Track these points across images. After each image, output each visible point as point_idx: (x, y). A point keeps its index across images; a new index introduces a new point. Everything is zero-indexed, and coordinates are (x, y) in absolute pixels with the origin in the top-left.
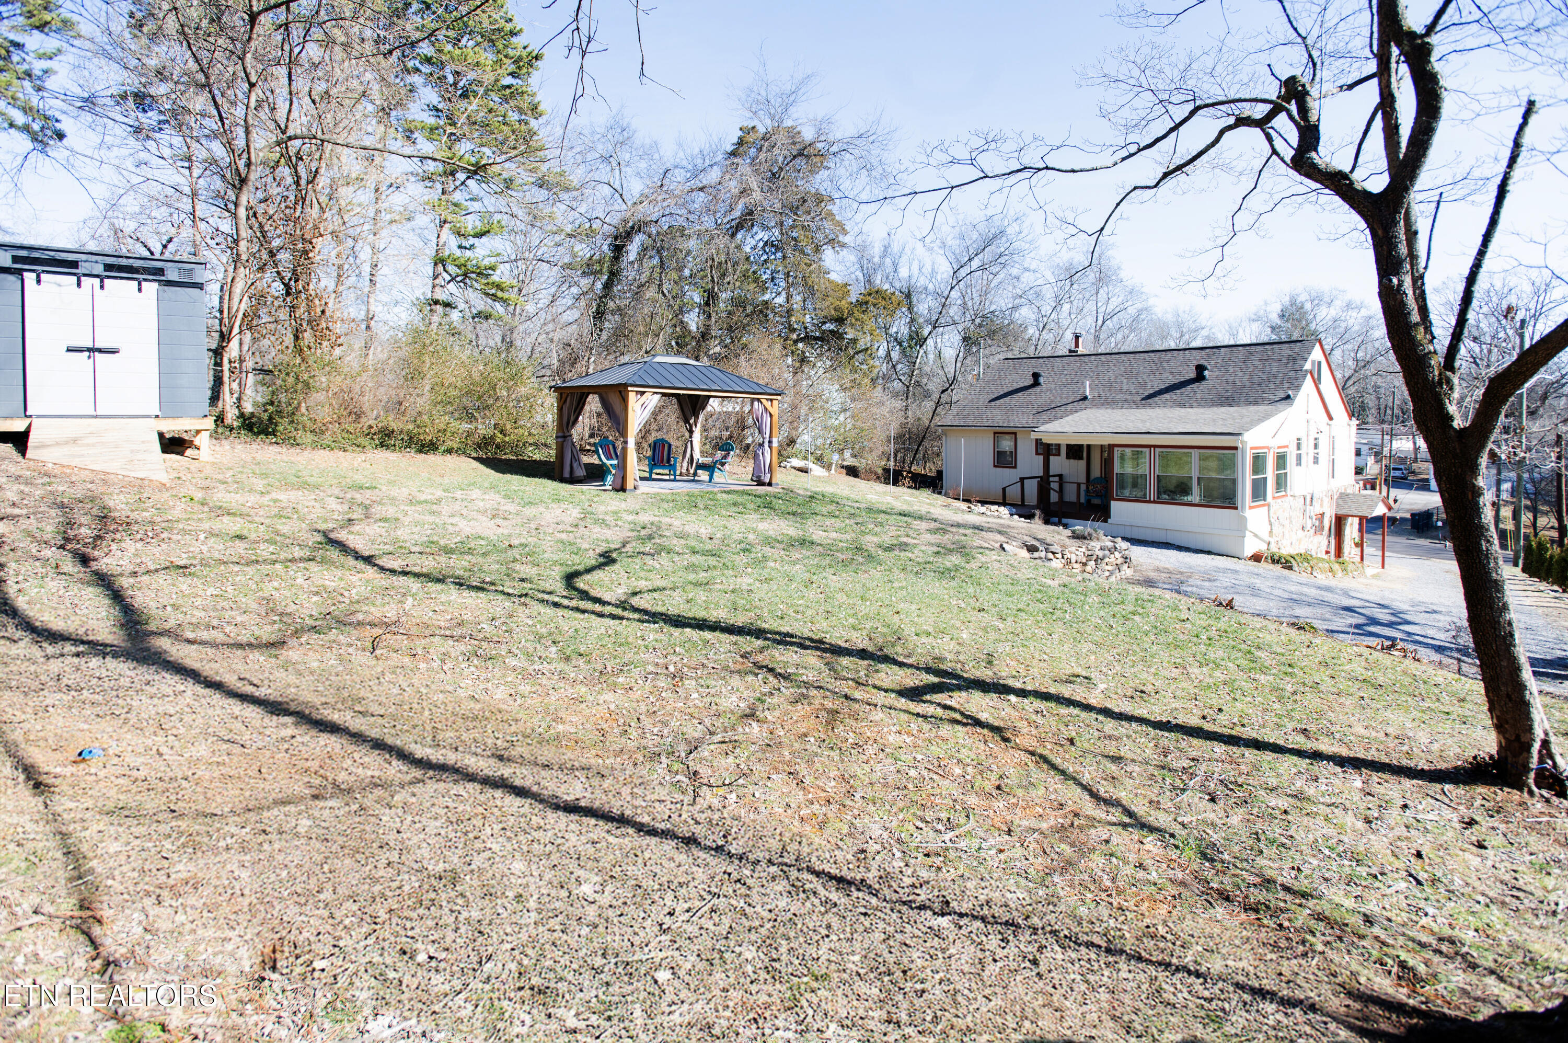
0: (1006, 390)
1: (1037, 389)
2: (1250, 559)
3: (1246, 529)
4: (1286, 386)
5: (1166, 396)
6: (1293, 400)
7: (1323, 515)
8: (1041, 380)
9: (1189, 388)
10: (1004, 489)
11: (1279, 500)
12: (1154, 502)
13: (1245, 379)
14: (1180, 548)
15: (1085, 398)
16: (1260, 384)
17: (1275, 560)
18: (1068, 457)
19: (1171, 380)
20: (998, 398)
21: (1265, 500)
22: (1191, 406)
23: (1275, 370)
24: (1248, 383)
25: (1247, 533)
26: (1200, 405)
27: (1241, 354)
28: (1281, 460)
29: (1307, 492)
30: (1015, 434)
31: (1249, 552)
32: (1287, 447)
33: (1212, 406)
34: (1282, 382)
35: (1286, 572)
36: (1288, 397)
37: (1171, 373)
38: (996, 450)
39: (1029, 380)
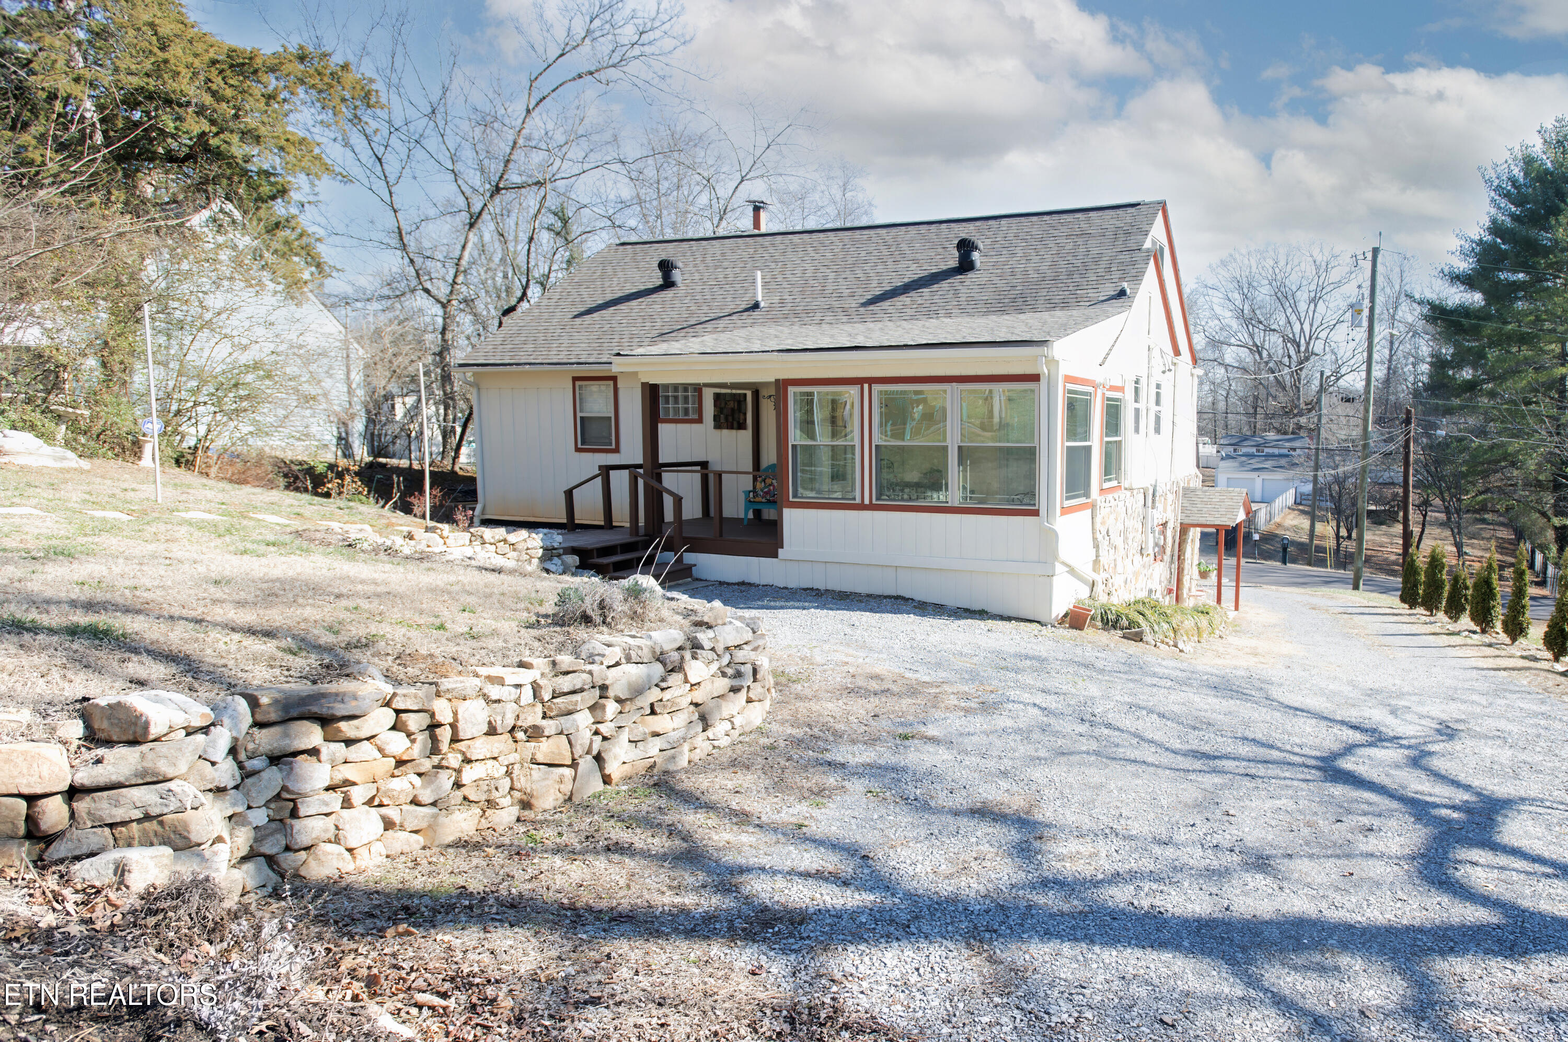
0: (609, 297)
1: (668, 294)
2: (1061, 622)
3: (1055, 557)
4: (1116, 275)
5: (904, 299)
6: (1132, 298)
7: (1164, 525)
8: (677, 275)
9: (945, 285)
10: (569, 494)
11: (1110, 497)
12: (871, 507)
13: (1044, 268)
14: (923, 608)
15: (756, 306)
16: (1070, 274)
17: (1110, 622)
18: (718, 425)
19: (913, 272)
20: (589, 312)
21: (1087, 495)
22: (949, 315)
23: (1095, 251)
24: (1049, 273)
25: (1059, 568)
26: (964, 312)
27: (1035, 227)
28: (1113, 413)
29: (1147, 483)
30: (614, 379)
31: (1060, 606)
32: (1121, 389)
33: (987, 313)
34: (1109, 270)
35: (1132, 648)
36: (1122, 293)
37: (915, 261)
38: (579, 415)
39: (657, 279)
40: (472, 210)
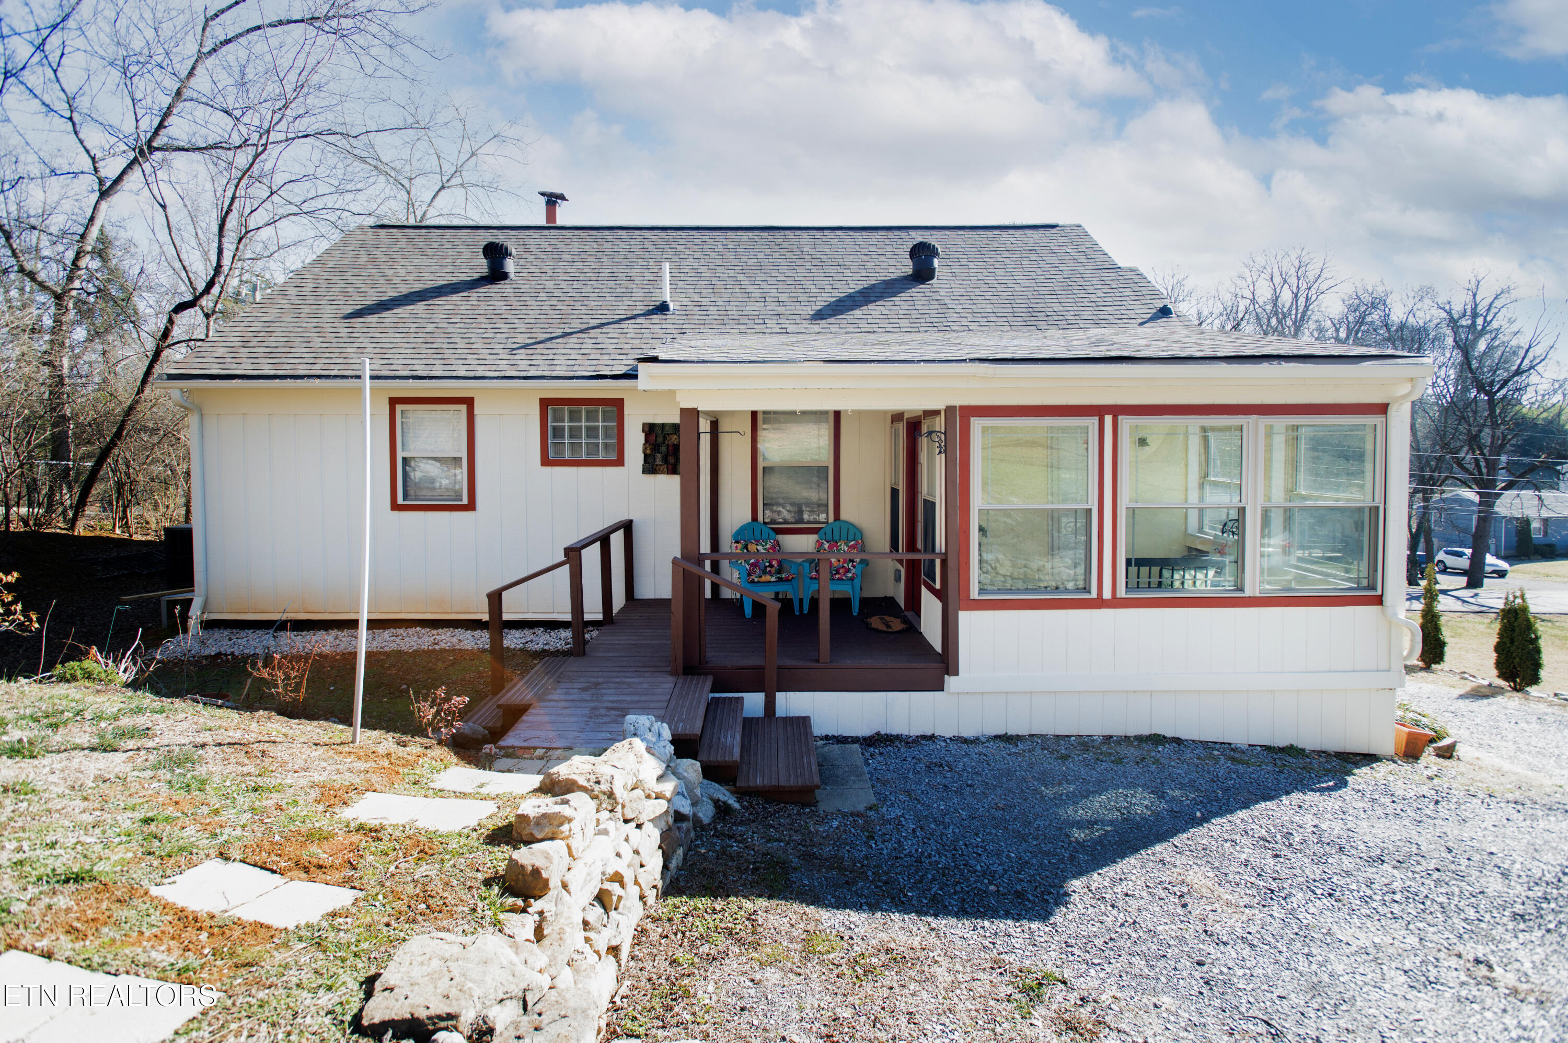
8: (509, 266)
12: (1114, 603)
15: (663, 308)
30: (470, 400)
38: (400, 455)
39: (481, 266)
40: (103, 173)
